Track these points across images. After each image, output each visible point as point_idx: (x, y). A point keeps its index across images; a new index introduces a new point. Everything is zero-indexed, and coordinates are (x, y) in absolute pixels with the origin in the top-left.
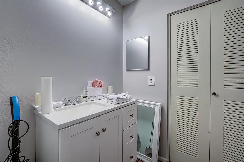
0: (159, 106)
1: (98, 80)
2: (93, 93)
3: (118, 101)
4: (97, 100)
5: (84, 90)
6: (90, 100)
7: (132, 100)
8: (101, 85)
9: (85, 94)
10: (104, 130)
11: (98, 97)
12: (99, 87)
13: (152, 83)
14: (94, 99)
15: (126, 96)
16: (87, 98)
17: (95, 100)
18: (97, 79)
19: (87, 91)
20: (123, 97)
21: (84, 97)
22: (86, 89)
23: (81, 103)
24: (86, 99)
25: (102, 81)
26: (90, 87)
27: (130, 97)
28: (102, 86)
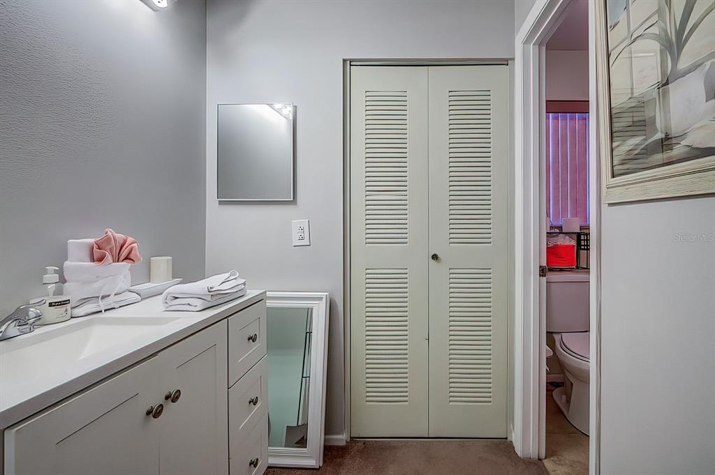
0: (324, 300)
1: (118, 236)
2: (96, 285)
3: (209, 299)
4: (114, 308)
5: (51, 277)
6: (77, 312)
7: (251, 293)
8: (129, 254)
9: (54, 292)
10: (173, 397)
11: (119, 298)
12: (122, 258)
13: (303, 239)
14: (103, 305)
15: (233, 283)
16: (69, 306)
17: (105, 310)
18: (110, 232)
19: (63, 280)
20: (222, 287)
21: (51, 305)
22: (61, 273)
23: (38, 331)
24: (61, 309)
25: (130, 240)
26: (77, 262)
27: (244, 284)
28: (132, 256)
